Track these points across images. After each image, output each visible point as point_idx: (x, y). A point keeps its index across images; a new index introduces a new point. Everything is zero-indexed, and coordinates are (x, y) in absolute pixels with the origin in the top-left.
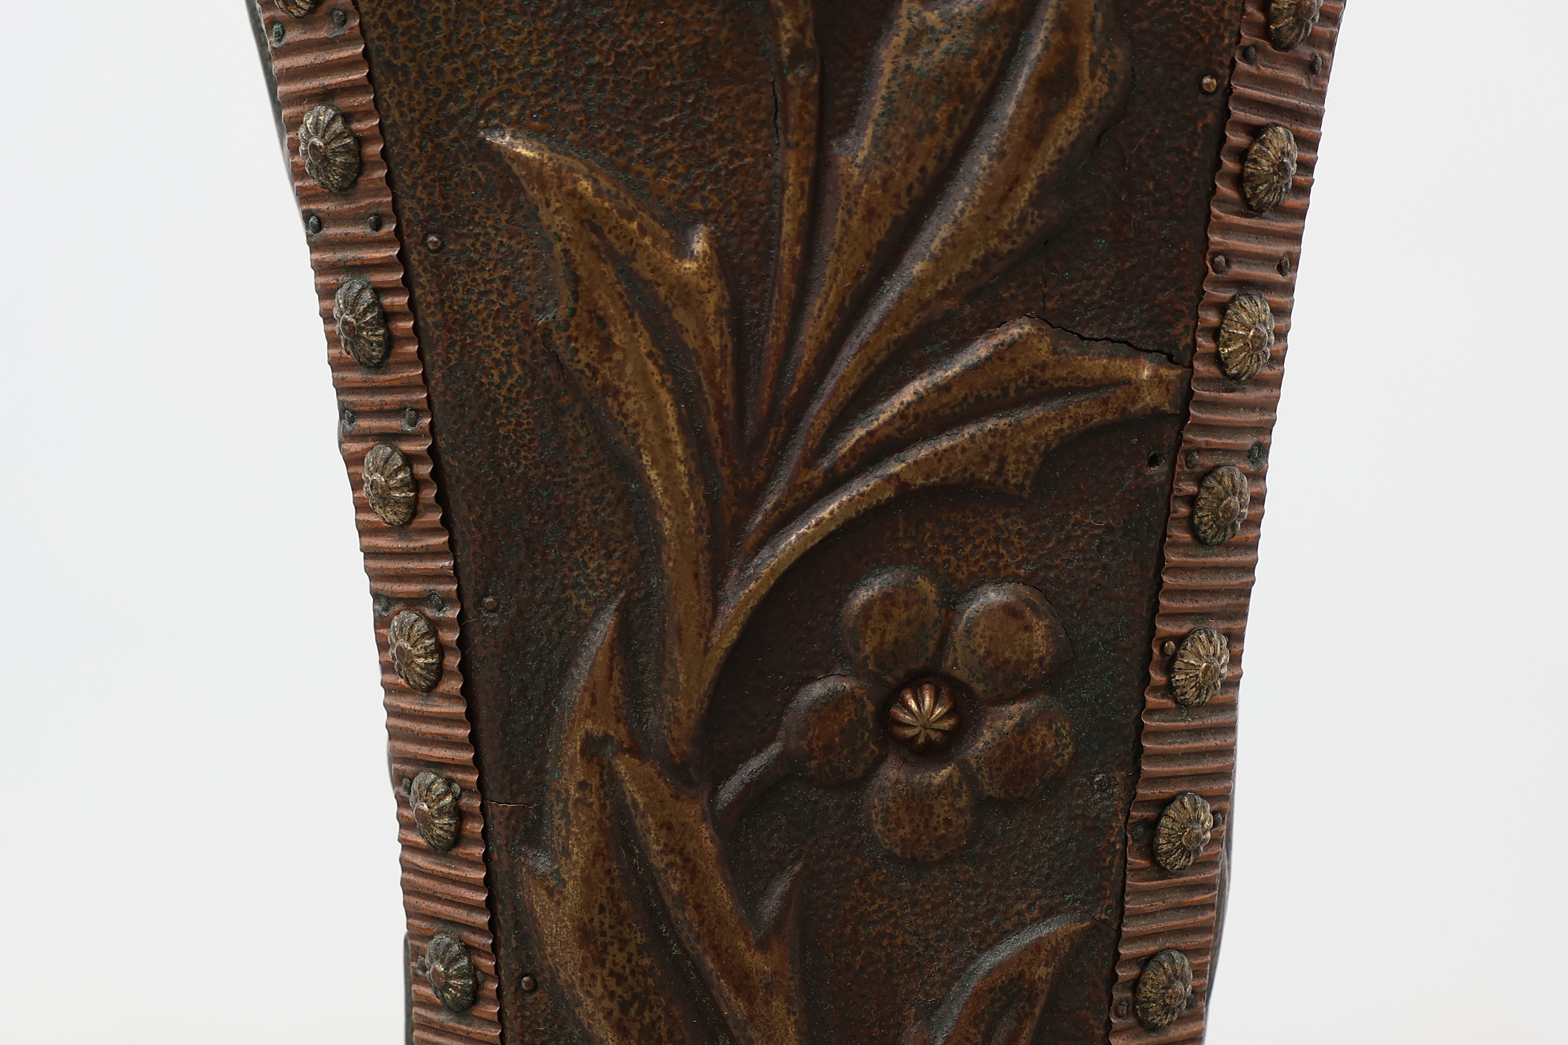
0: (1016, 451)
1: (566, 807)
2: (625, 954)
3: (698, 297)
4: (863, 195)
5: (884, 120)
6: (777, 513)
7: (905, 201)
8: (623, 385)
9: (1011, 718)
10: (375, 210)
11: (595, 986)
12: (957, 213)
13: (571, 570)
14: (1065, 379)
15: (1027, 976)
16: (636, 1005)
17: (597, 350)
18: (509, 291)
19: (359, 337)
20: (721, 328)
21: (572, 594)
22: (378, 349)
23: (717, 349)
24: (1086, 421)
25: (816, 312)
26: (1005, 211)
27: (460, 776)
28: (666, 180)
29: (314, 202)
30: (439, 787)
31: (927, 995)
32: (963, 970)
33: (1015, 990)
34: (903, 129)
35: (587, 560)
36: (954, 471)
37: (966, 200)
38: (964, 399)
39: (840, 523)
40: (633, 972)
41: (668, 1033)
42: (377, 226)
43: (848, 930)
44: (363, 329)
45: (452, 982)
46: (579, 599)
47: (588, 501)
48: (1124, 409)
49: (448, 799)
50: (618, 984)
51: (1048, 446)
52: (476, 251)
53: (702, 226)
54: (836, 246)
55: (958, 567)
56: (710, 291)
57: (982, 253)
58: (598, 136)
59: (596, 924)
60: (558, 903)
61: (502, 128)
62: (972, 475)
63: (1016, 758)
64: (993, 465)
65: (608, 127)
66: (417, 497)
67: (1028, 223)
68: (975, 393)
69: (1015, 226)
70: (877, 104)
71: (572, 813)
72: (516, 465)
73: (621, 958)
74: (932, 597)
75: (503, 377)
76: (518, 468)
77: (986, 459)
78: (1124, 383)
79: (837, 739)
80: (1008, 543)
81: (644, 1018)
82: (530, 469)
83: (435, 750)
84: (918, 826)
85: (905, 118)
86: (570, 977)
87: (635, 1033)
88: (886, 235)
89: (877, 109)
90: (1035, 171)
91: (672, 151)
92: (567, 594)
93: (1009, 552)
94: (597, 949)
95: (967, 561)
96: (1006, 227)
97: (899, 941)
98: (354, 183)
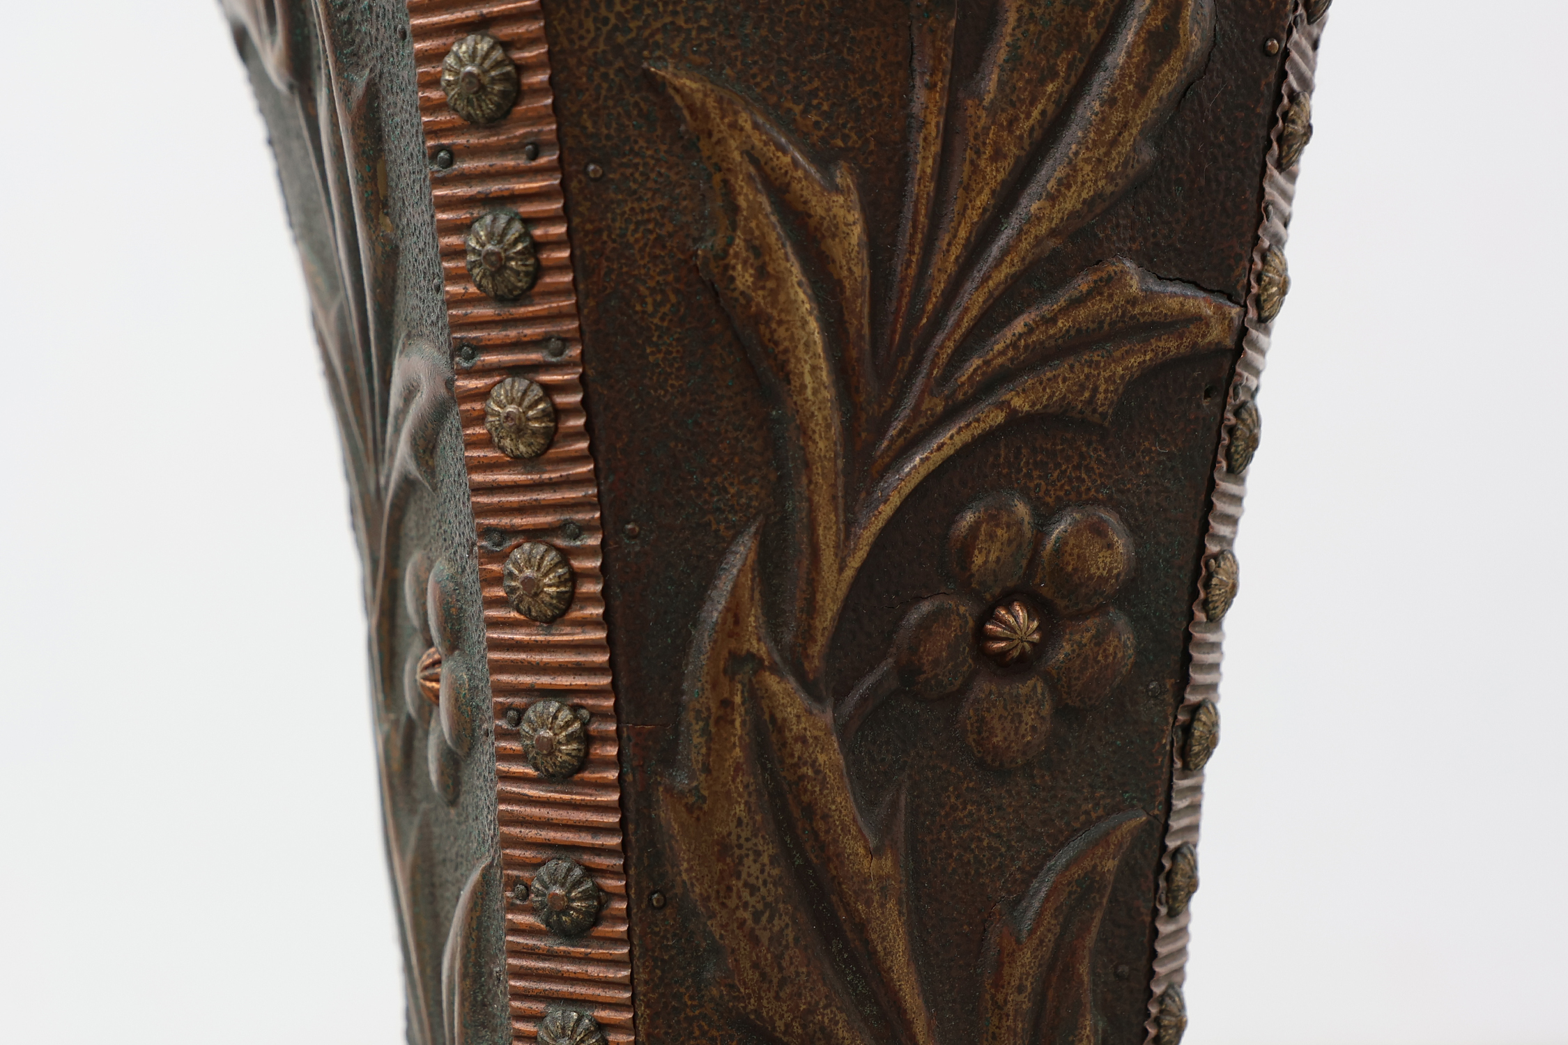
0: (1106, 381)
1: (707, 725)
2: (758, 866)
3: (845, 229)
4: (991, 136)
5: (1008, 66)
6: (902, 439)
7: (1026, 142)
8: (775, 313)
9: (1088, 631)
10: (532, 139)
11: (730, 897)
12: (1071, 155)
13: (712, 495)
14: (1150, 314)
15: (1099, 868)
16: (767, 914)
17: (752, 279)
18: (666, 221)
19: (505, 267)
20: (862, 260)
21: (712, 519)
22: (525, 279)
23: (859, 280)
24: (1164, 354)
25: (945, 247)
26: (1114, 154)
27: (590, 702)
28: (813, 117)
29: (446, 137)
30: (565, 715)
31: (1009, 892)
32: (1041, 867)
33: (1088, 882)
34: (1026, 75)
35: (727, 485)
36: (1055, 399)
37: (1079, 143)
38: (1068, 331)
39: (957, 447)
40: (765, 883)
41: (794, 939)
42: (534, 156)
43: (943, 835)
44: (512, 259)
45: (575, 904)
46: (718, 523)
47: (730, 427)
48: (1195, 343)
49: (577, 725)
50: (752, 895)
51: (1132, 376)
52: (635, 181)
53: (842, 163)
54: (965, 183)
55: (1047, 493)
56: (854, 223)
57: (1092, 193)
58: (752, 72)
59: (734, 837)
60: (698, 819)
61: (665, 60)
62: (1069, 404)
63: (1093, 667)
64: (1087, 394)
65: (761, 63)
66: (556, 428)
67: (1130, 167)
68: (1077, 326)
69: (1120, 169)
70: (1002, 51)
71: (713, 730)
72: (662, 393)
73: (755, 869)
74: (1027, 519)
75: (657, 305)
76: (664, 396)
77: (1082, 387)
78: (1196, 319)
79: (944, 654)
80: (1089, 470)
81: (774, 925)
82: (676, 397)
83: (560, 679)
84: (1009, 734)
85: (1029, 63)
86: (706, 890)
87: (765, 941)
88: (1009, 174)
89: (1002, 55)
90: (1140, 119)
91: (817, 89)
92: (706, 519)
93: (1089, 477)
94: (733, 861)
95: (1053, 486)
96: (1113, 170)
97: (985, 843)
98: (508, 112)
